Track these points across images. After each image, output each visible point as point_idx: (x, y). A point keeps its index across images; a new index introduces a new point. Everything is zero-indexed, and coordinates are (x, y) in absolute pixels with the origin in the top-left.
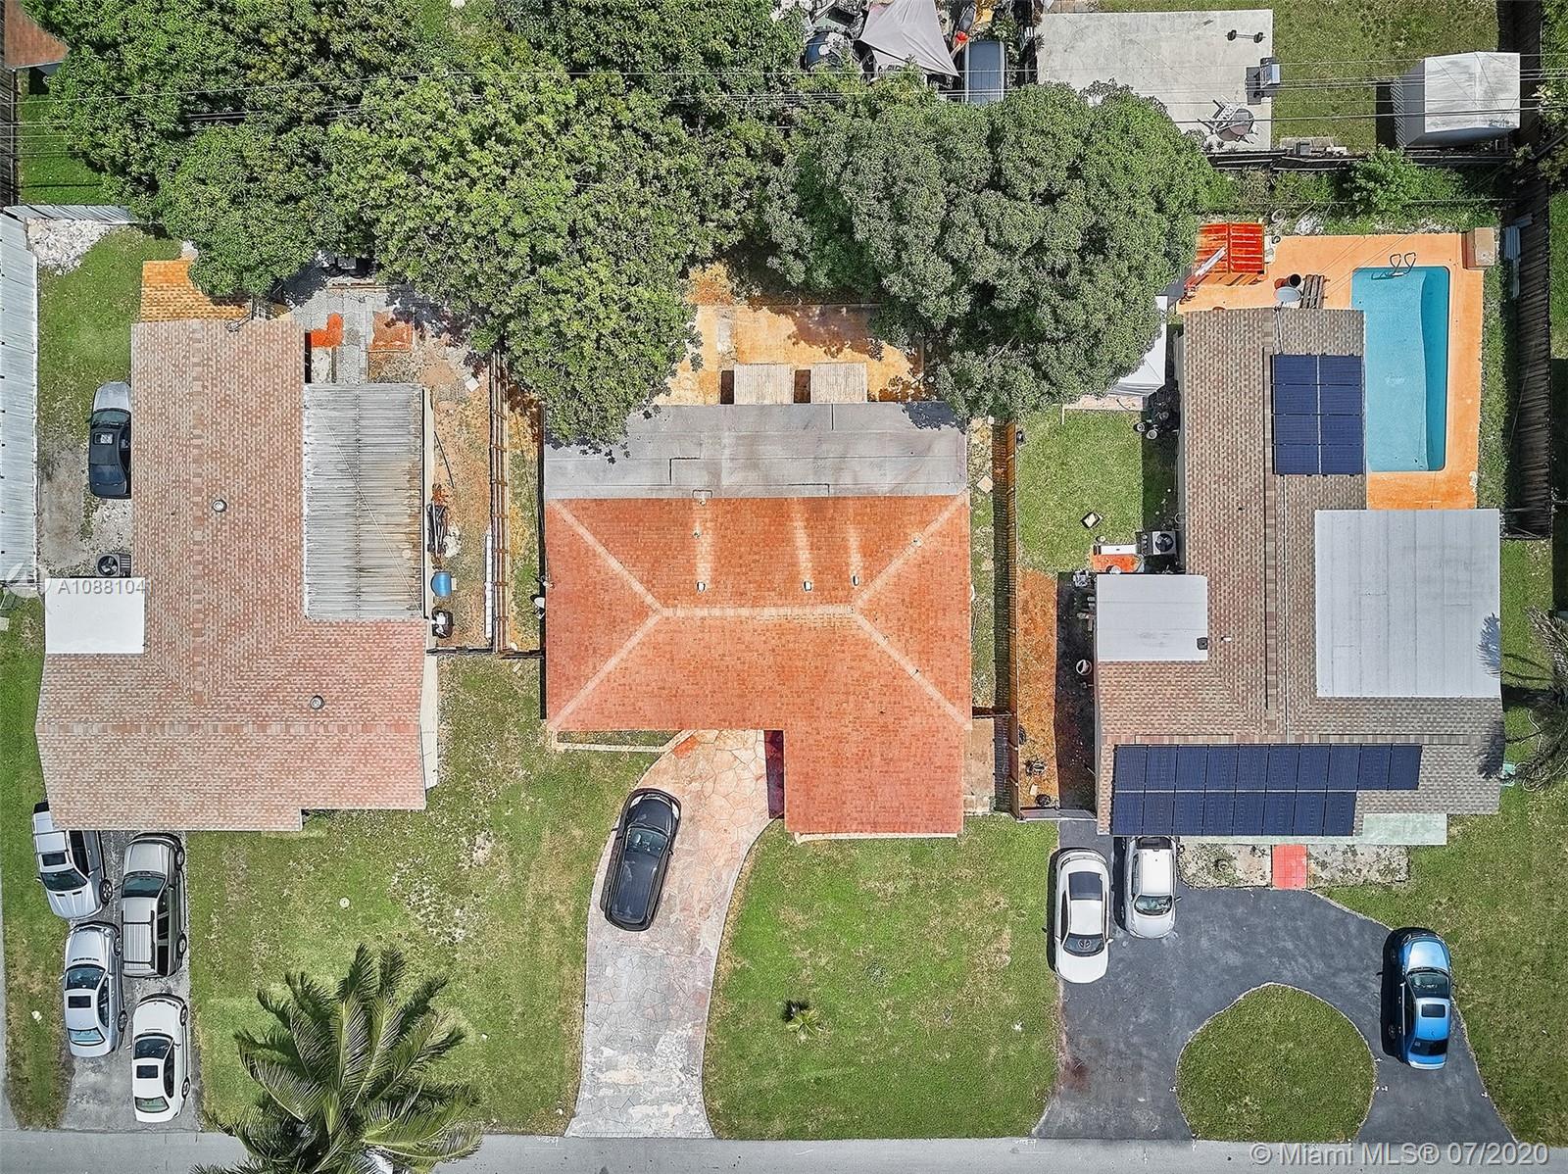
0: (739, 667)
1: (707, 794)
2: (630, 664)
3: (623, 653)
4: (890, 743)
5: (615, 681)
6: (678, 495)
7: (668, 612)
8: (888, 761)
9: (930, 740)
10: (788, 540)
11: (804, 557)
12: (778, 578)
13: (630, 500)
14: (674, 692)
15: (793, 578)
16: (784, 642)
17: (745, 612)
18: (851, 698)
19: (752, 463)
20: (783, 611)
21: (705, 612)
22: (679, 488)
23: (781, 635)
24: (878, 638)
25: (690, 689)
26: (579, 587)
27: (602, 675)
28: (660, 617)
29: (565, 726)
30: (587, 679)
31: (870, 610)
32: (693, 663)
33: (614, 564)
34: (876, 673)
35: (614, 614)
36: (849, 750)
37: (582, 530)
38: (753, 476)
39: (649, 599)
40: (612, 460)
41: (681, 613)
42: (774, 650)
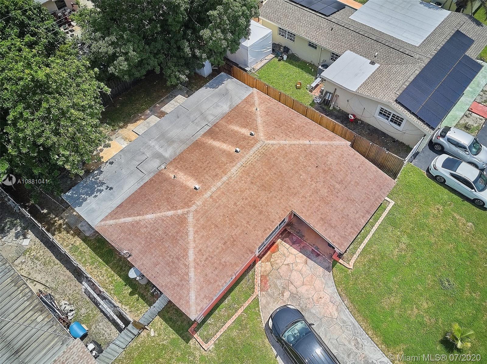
0: (247, 202)
1: (295, 292)
2: (200, 247)
3: (192, 245)
4: (333, 175)
5: (201, 261)
6: (152, 175)
7: (194, 208)
8: (341, 182)
9: (344, 160)
10: (212, 148)
11: (225, 146)
12: (224, 159)
13: (133, 194)
14: (232, 239)
15: (229, 155)
16: (252, 176)
17: (225, 178)
18: (301, 172)
19: (170, 142)
20: (239, 165)
21: (209, 193)
22: (150, 173)
23: (248, 174)
24: (282, 142)
25: (238, 231)
26: (143, 243)
27: (192, 264)
28: (192, 213)
29: (199, 308)
30: (187, 274)
31: (269, 137)
32: (227, 219)
33: (149, 217)
34: (297, 155)
35: (170, 234)
36: (324, 192)
37: (122, 220)
38: (175, 145)
39: (180, 212)
40: (111, 188)
41: (199, 203)
42: (252, 183)
